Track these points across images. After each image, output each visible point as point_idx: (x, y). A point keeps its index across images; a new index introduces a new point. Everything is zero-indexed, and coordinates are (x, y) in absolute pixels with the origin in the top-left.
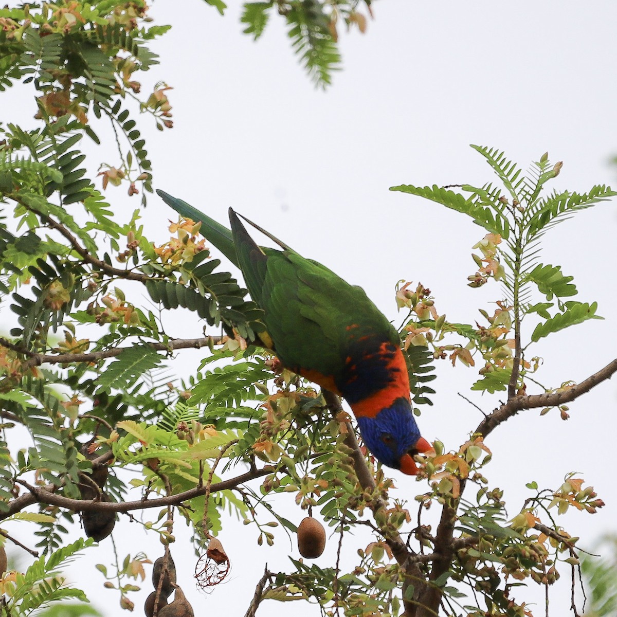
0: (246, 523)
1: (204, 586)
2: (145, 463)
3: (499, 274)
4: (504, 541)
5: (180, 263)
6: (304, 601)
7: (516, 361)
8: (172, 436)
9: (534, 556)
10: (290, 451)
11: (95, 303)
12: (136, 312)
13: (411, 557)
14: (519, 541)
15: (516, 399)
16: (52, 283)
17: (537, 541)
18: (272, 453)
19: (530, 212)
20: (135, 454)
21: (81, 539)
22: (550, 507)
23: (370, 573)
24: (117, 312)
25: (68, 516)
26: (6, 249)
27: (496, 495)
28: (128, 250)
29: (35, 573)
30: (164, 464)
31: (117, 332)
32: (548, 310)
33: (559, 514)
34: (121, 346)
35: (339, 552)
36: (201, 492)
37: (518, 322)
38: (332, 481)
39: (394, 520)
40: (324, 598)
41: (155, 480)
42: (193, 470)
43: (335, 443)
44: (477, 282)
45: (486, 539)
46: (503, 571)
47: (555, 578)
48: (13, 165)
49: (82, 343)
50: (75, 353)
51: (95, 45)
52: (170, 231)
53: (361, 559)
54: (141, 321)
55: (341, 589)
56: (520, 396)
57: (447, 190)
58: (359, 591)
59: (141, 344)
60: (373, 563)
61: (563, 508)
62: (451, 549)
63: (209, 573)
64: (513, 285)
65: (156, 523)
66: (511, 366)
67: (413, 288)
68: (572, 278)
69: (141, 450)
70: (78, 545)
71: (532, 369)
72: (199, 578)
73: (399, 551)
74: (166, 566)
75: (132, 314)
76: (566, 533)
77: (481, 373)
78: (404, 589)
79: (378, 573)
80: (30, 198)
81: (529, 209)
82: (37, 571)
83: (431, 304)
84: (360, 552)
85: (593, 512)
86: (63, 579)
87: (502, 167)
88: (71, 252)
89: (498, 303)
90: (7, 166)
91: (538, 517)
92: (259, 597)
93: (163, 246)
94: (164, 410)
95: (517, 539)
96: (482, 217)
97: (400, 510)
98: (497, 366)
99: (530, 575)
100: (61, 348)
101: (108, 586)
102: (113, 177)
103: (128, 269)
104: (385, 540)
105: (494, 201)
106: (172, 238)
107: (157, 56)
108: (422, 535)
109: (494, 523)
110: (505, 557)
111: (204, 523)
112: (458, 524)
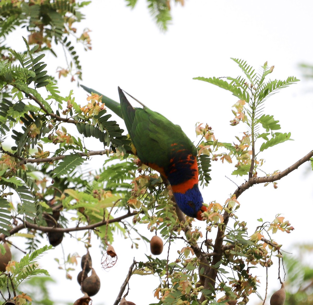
0: (126, 238)
1: (105, 268)
2: (78, 209)
3: (245, 119)
4: (247, 246)
5: (93, 115)
6: (152, 275)
7: (253, 161)
8: (91, 197)
9: (261, 254)
10: (146, 204)
11: (52, 134)
12: (72, 138)
13: (203, 254)
14: (254, 247)
15: (252, 179)
16: (32, 125)
17: (262, 246)
18: (137, 205)
19: (259, 90)
20: (73, 205)
21: (46, 246)
22: (269, 230)
23: (184, 262)
24: (63, 138)
25: (41, 235)
26: (9, 110)
27: (243, 225)
28: (67, 109)
29: (24, 262)
30: (86, 210)
31: (63, 148)
32: (268, 136)
33: (273, 233)
34: (65, 154)
35: (168, 252)
36: (104, 223)
37: (253, 142)
38: (165, 218)
39: (194, 237)
40: (161, 274)
41: (82, 218)
42: (100, 213)
43: (166, 200)
44: (234, 123)
45: (239, 245)
46: (246, 261)
47: (271, 264)
48: (12, 70)
49: (46, 153)
50: (43, 158)
51: (55, 10)
52: (87, 100)
53: (179, 255)
54: (74, 142)
55: (170, 269)
56: (254, 177)
57: (220, 79)
58: (178, 270)
59: (74, 153)
60: (185, 257)
61: (275, 231)
62: (222, 250)
63: (108, 262)
64: (251, 124)
65: (83, 238)
66: (250, 163)
67: (203, 126)
68: (278, 121)
69: (76, 204)
70: (45, 249)
71: (260, 164)
72: (103, 264)
73: (197, 251)
74: (87, 259)
75: (70, 139)
76: (276, 243)
77: (236, 166)
78: (200, 269)
79: (187, 262)
80: (20, 85)
81: (259, 88)
82: (25, 261)
83: (213, 134)
84: (178, 252)
85: (289, 233)
86: (37, 265)
87: (246, 68)
88: (40, 110)
89: (244, 133)
90: (9, 70)
91: (263, 235)
92: (130, 273)
93: (84, 107)
94: (87, 185)
95: (253, 246)
96: (236, 92)
97: (197, 232)
98: (243, 163)
99: (259, 263)
100: (36, 155)
101: (60, 268)
102: (63, 73)
103: (68, 118)
104: (190, 246)
105: (242, 84)
106: (89, 103)
107: (84, 15)
108: (208, 243)
109: (242, 238)
110: (247, 254)
111: (105, 238)
112: (225, 238)
